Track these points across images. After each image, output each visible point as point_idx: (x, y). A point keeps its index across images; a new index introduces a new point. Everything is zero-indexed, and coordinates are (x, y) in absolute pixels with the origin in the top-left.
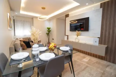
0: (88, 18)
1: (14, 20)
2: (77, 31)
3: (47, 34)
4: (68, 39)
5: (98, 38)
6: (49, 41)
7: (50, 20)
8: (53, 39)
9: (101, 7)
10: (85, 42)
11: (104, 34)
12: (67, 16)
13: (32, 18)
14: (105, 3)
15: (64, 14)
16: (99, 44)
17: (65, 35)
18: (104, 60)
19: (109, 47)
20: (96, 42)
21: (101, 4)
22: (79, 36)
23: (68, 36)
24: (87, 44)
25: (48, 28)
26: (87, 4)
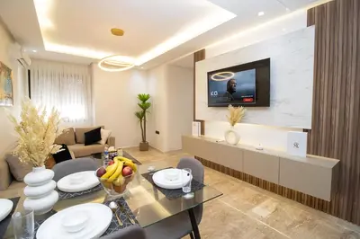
0: (267, 61)
1: (29, 71)
2: (230, 107)
3: (138, 115)
4: (203, 132)
5: (305, 130)
6: (144, 140)
7: (147, 70)
8: (158, 133)
9: (310, 23)
10: (258, 147)
11: (324, 116)
12: (200, 56)
13: (90, 65)
14: (322, 8)
15: (190, 51)
16: (308, 152)
17: (195, 120)
18: (330, 213)
19: (346, 166)
20: (296, 145)
21: (310, 12)
22: (237, 125)
23: (202, 122)
24: (265, 152)
25: (140, 96)
26: (261, 14)
